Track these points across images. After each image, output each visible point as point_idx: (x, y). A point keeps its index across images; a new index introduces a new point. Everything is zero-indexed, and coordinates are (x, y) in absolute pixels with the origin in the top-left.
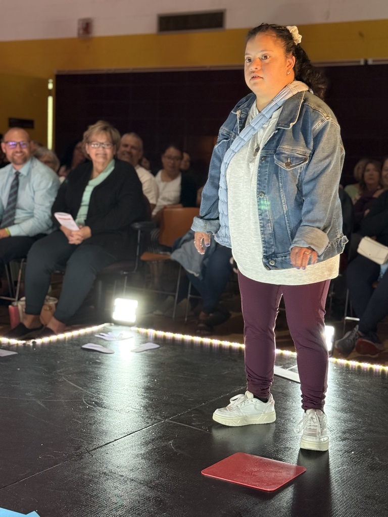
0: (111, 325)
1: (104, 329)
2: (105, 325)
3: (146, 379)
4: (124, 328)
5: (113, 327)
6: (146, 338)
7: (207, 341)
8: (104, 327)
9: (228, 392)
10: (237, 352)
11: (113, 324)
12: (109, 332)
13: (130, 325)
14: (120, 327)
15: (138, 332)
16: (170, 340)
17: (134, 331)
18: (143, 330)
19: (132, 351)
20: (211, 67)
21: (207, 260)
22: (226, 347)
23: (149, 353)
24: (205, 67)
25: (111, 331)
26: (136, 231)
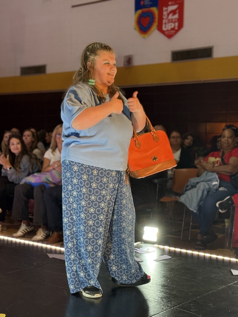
0: (142, 243)
1: (137, 246)
2: (138, 243)
3: (162, 279)
4: (150, 245)
5: (143, 245)
6: (163, 252)
7: (202, 254)
8: (138, 244)
9: (215, 289)
10: (221, 262)
11: (143, 242)
12: (140, 247)
13: (153, 243)
14: (147, 245)
15: (159, 248)
16: (178, 253)
17: (156, 247)
18: (162, 247)
19: (154, 261)
20: (204, 81)
21: (202, 202)
22: (214, 259)
23: (165, 262)
24: (201, 81)
25: (141, 247)
26: (156, 184)
